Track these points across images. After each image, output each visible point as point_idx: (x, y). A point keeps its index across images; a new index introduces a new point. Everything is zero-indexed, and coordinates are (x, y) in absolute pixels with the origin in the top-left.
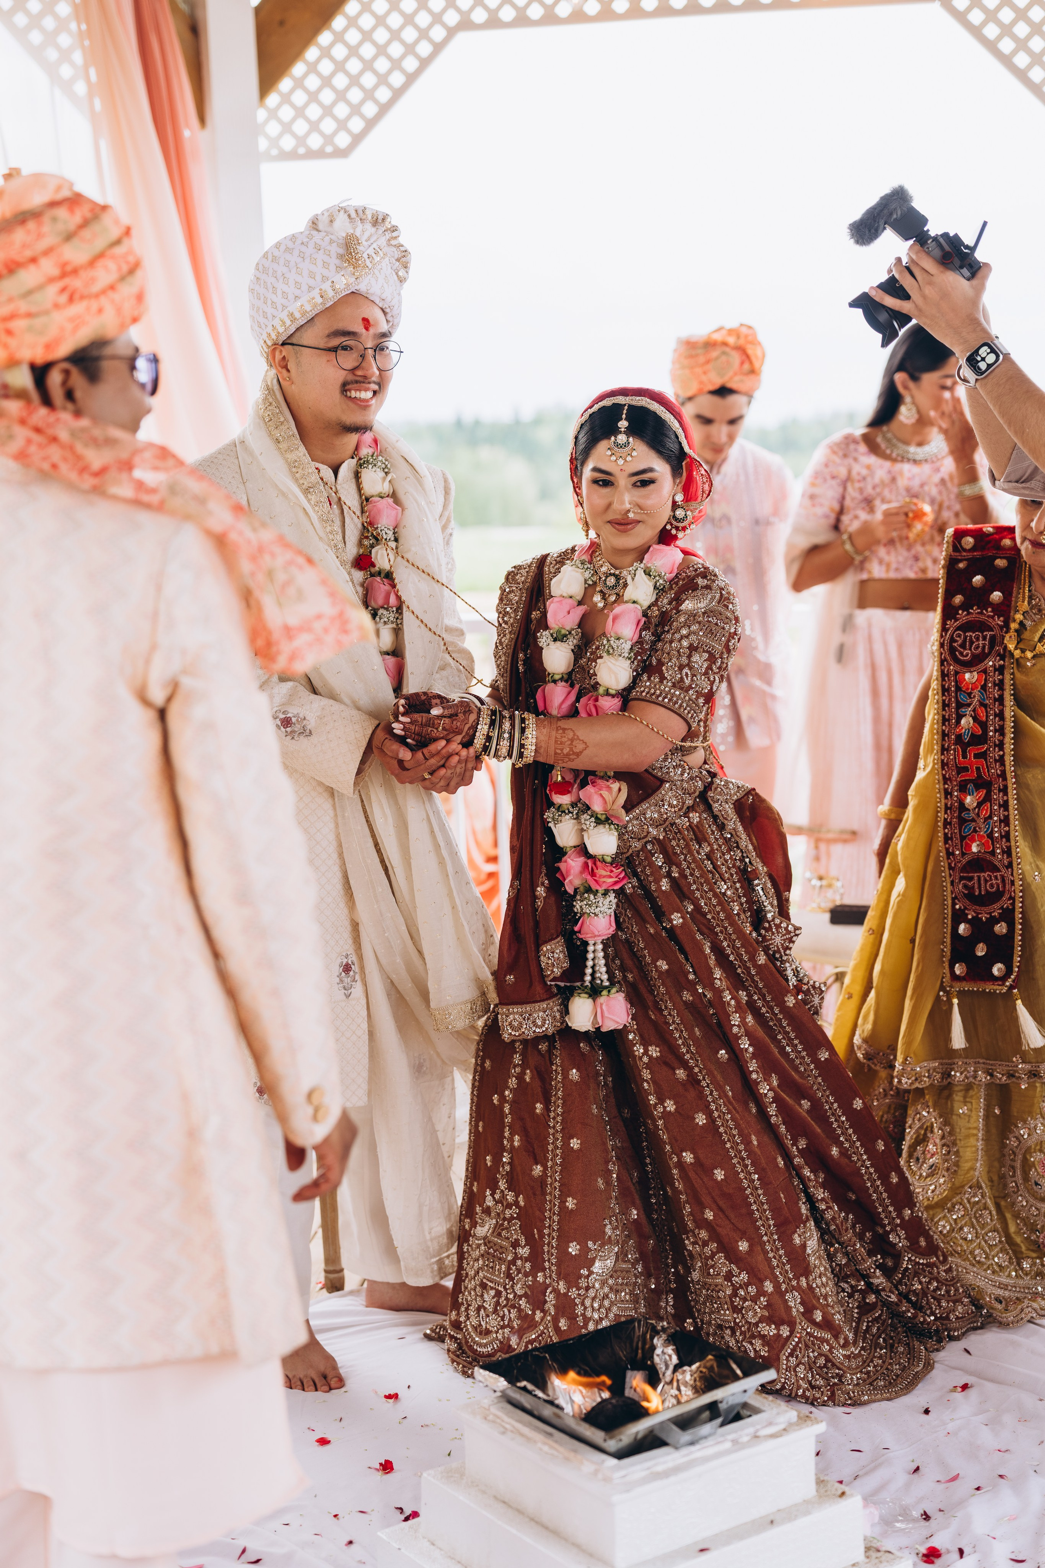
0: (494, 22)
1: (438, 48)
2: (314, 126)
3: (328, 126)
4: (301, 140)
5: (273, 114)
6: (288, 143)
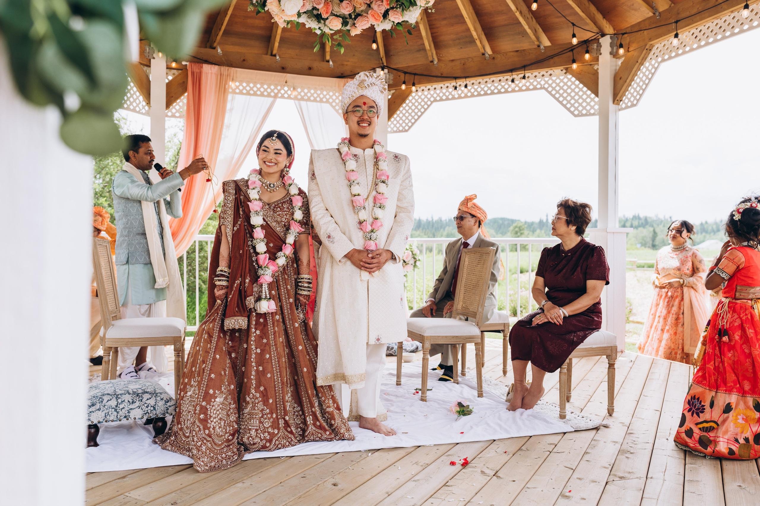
0: (441, 100)
1: (429, 106)
2: (401, 125)
3: (404, 125)
4: (398, 128)
5: (392, 123)
6: (395, 129)
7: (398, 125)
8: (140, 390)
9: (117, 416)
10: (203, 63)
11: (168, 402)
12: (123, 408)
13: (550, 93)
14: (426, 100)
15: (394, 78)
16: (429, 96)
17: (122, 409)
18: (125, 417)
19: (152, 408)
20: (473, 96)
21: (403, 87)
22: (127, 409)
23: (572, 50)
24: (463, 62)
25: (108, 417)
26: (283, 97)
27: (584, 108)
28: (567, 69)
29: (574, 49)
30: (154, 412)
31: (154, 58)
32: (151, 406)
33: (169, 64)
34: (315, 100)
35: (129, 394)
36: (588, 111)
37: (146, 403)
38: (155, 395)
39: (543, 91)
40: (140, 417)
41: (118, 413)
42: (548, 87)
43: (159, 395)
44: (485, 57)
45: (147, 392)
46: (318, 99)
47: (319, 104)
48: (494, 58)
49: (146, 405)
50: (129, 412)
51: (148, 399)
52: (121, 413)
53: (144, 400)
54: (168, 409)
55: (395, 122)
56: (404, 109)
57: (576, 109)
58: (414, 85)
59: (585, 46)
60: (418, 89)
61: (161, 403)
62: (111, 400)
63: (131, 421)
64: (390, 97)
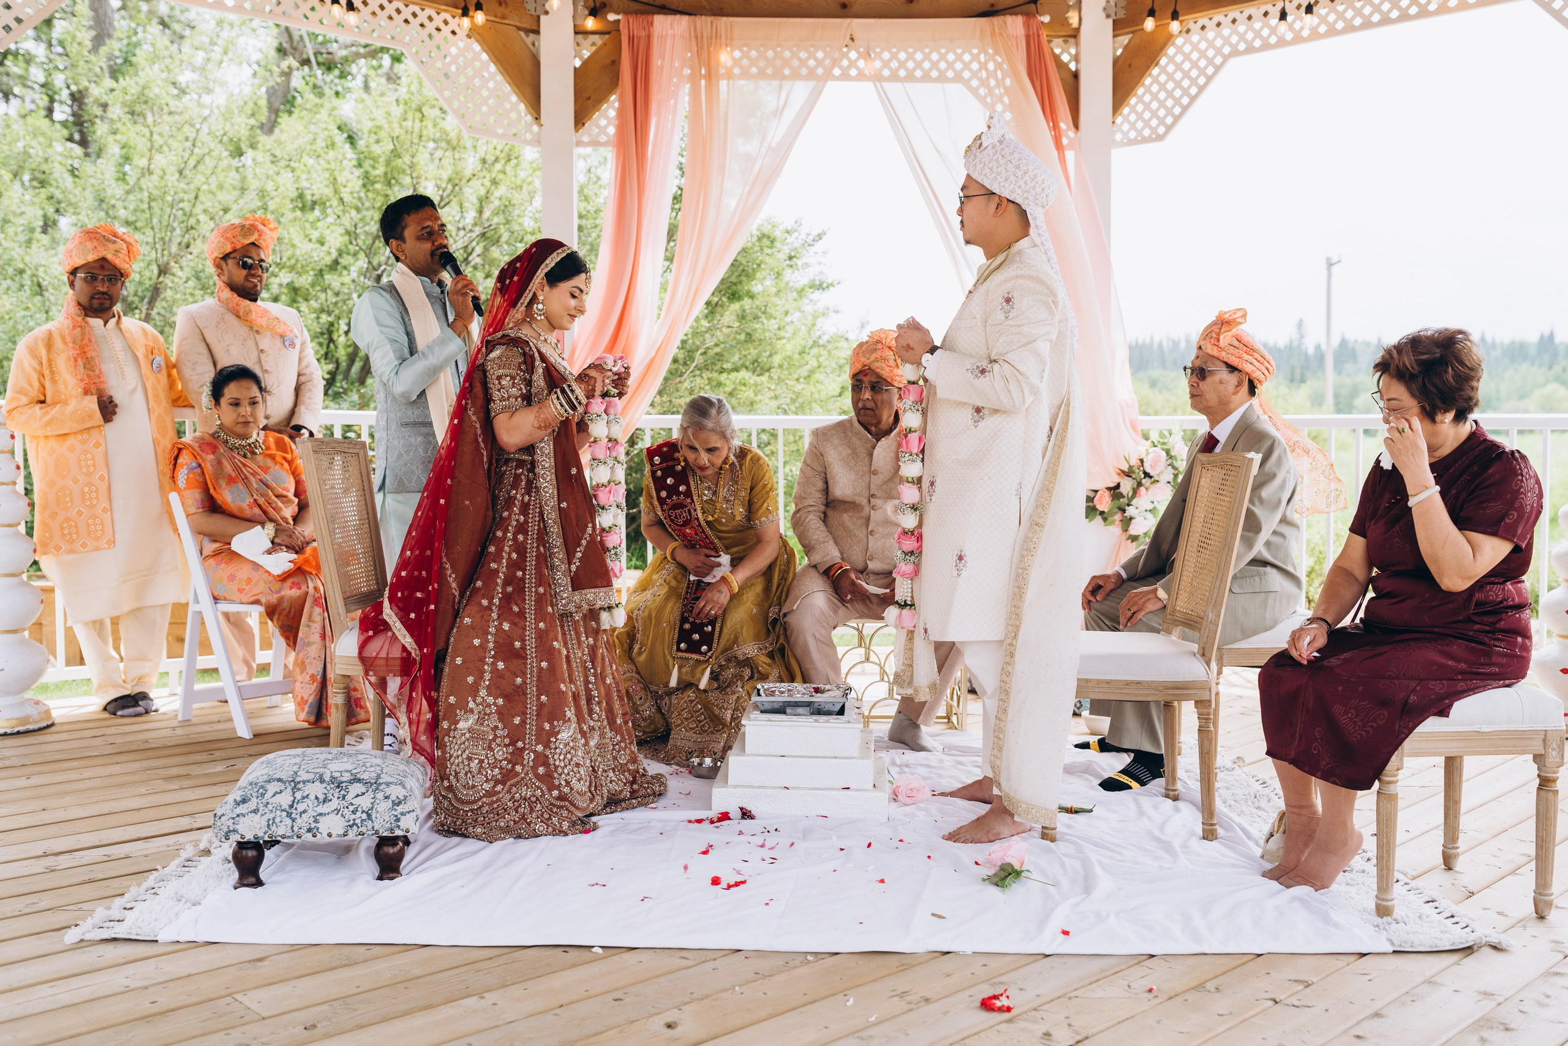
0: (1250, 50)
1: (1218, 69)
2: (1147, 124)
3: (1154, 122)
4: (1139, 132)
6: (1132, 135)
7: (1140, 125)
8: (348, 774)
9: (292, 827)
10: (653, 14)
11: (400, 803)
12: (305, 811)
14: (1211, 53)
15: (1128, 3)
16: (1219, 42)
17: (301, 814)
18: (309, 830)
19: (364, 816)
20: (1332, 32)
21: (1149, 24)
22: (311, 813)
25: (274, 828)
26: (845, 76)
30: (369, 824)
31: (547, 13)
32: (363, 812)
33: (578, 23)
34: (926, 78)
35: (322, 781)
37: (352, 804)
38: (374, 787)
40: (341, 832)
41: (294, 820)
43: (383, 786)
45: (359, 781)
46: (934, 74)
47: (937, 86)
49: (351, 808)
50: (316, 821)
51: (357, 796)
52: (299, 821)
53: (349, 797)
54: (398, 820)
55: (1133, 117)
56: (1156, 80)
58: (1175, 16)
60: (1191, 25)
61: (383, 806)
62: (281, 792)
63: (322, 838)
64: (1119, 52)
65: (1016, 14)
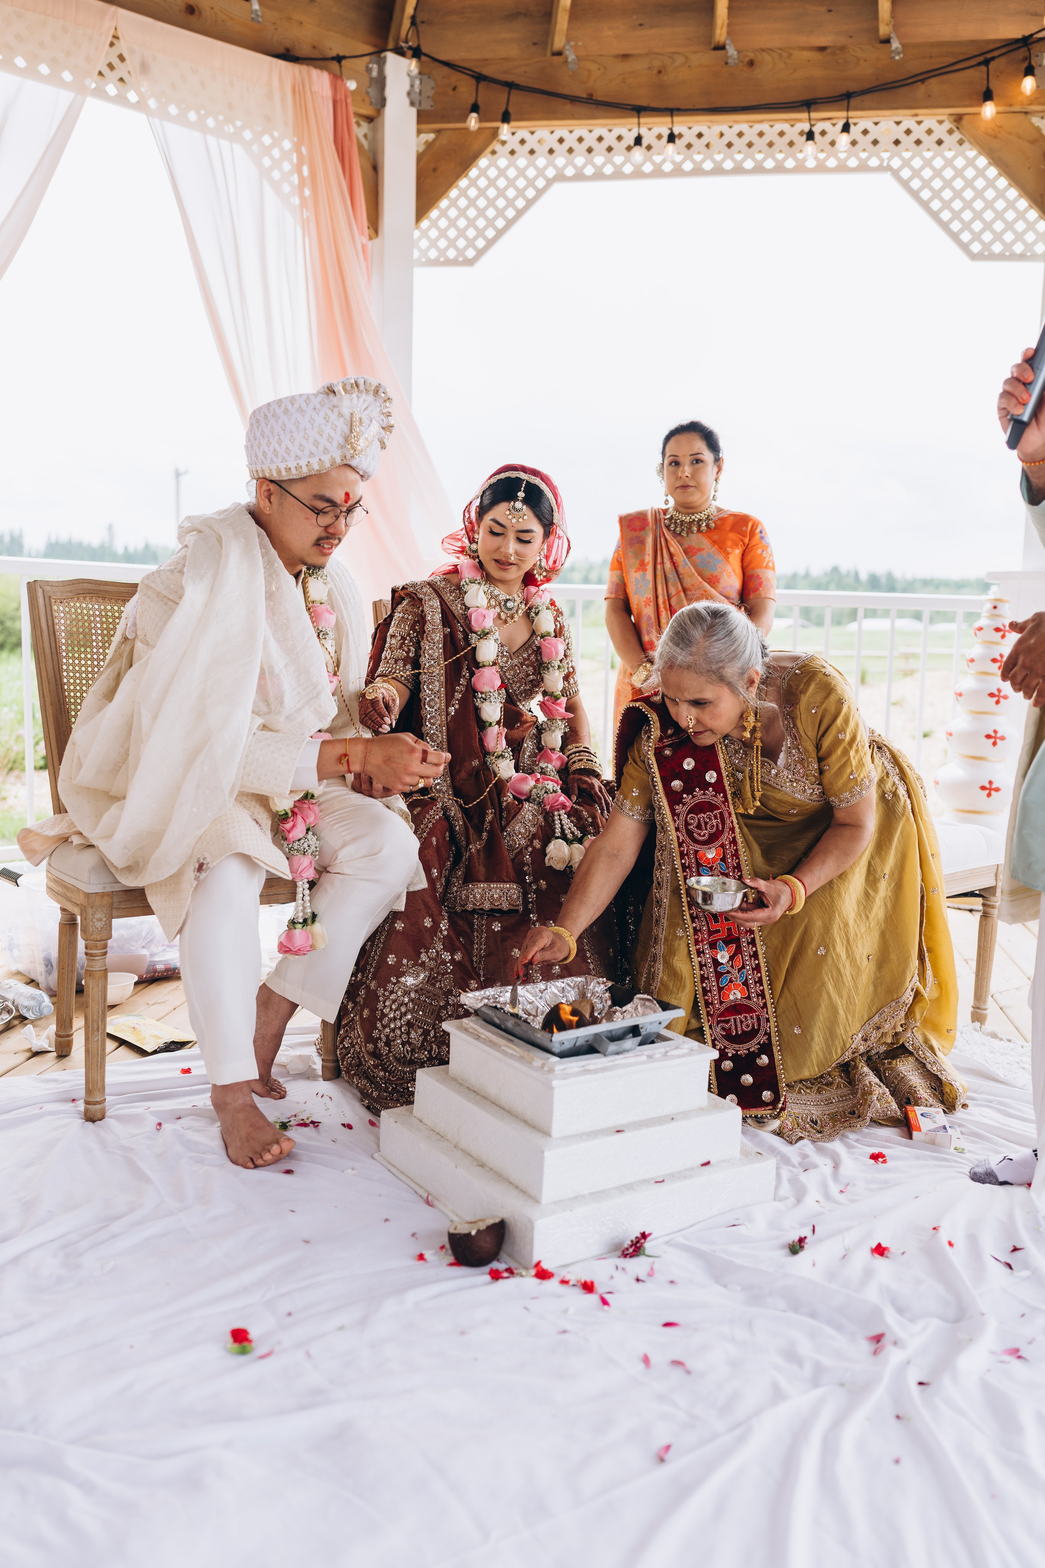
0: (579, 176)
1: (540, 193)
2: (452, 243)
3: (462, 243)
4: (443, 252)
5: (425, 234)
6: (433, 254)
13: (905, 184)
15: (441, 94)
20: (674, 172)
21: (473, 121)
23: (986, 63)
24: (657, 63)
27: (998, 237)
28: (958, 119)
29: (993, 58)
36: (1008, 246)
39: (887, 176)
42: (901, 168)
44: (727, 57)
48: (751, 63)
55: (433, 233)
57: (977, 237)
58: (506, 118)
59: (1022, 53)
60: (518, 133)
64: (423, 149)
65: (321, 68)
